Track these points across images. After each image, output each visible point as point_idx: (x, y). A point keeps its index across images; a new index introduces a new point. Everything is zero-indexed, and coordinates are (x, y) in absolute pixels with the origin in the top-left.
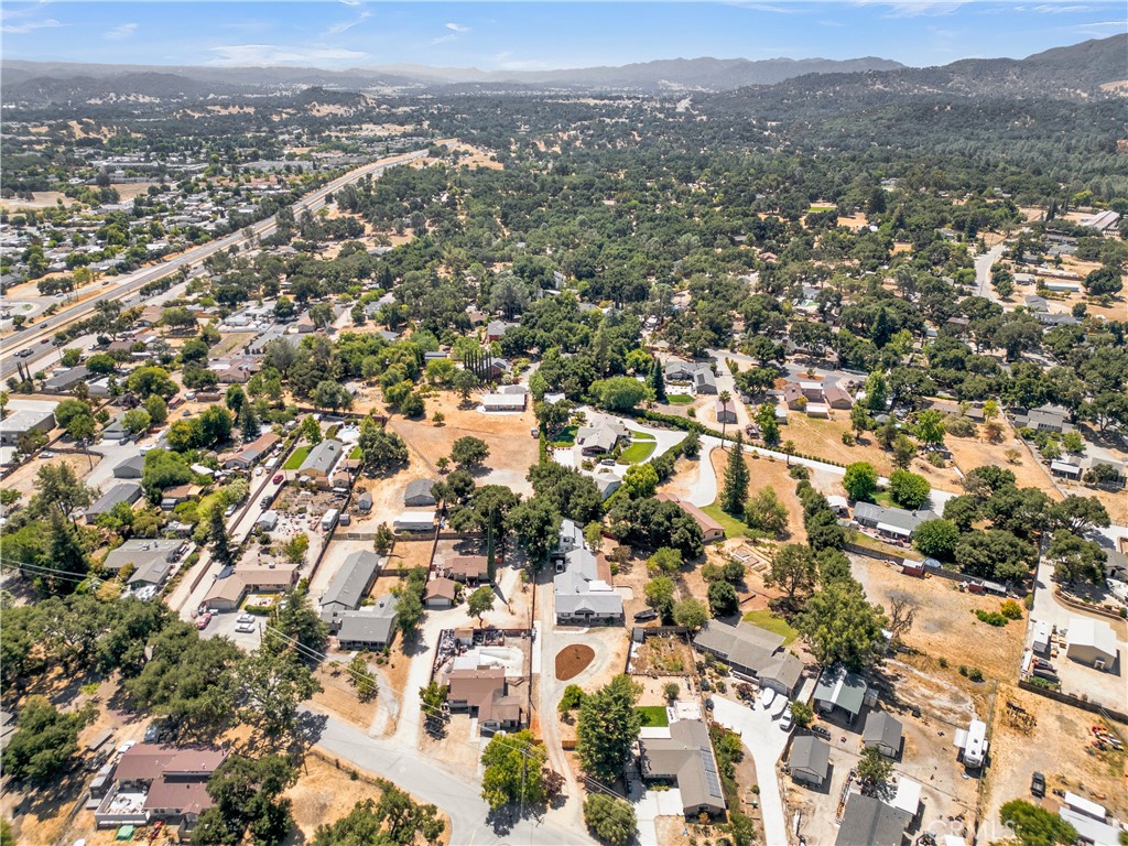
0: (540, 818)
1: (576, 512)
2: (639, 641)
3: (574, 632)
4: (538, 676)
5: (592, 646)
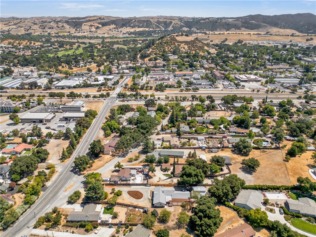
2: (144, 211)
3: (149, 195)
5: (142, 199)
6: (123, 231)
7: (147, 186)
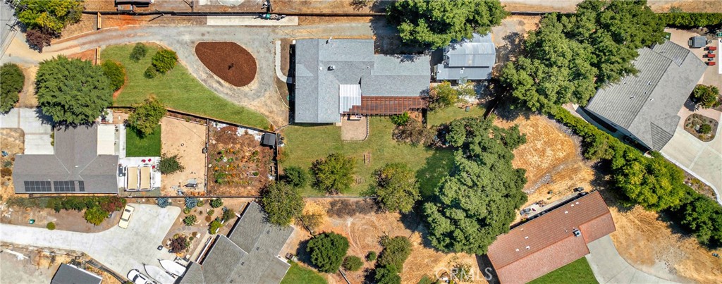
0: (16, 27)
1: (511, 71)
2: (263, 138)
3: (278, 63)
4: (203, 23)
5: (254, 85)
6: (205, 215)
7: (266, 18)
